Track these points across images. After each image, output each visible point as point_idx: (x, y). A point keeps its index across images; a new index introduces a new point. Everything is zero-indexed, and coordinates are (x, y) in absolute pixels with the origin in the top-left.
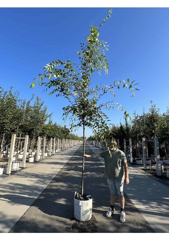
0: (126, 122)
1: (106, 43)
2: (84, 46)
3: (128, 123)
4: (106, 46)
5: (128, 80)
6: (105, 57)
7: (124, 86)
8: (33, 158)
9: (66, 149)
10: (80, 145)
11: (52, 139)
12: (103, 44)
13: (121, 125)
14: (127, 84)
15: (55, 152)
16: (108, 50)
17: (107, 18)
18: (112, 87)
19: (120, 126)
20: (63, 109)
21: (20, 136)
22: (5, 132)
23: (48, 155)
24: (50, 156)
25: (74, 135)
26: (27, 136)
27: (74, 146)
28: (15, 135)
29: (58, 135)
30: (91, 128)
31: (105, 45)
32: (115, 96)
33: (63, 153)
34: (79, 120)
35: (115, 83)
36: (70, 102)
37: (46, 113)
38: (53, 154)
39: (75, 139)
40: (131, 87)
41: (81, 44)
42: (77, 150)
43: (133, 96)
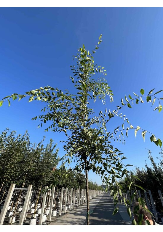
0: (154, 164)
1: (102, 68)
2: (76, 68)
3: (157, 165)
4: (104, 71)
5: (142, 91)
6: (107, 84)
7: (137, 101)
8: (36, 219)
9: (82, 203)
10: (100, 198)
11: (63, 189)
12: (100, 70)
13: (148, 169)
14: (141, 98)
15: (68, 208)
16: (106, 74)
17: (99, 43)
18: (120, 108)
19: (146, 169)
20: (64, 148)
21: (23, 186)
22: (4, 181)
23: (57, 214)
24: (60, 216)
25: (92, 183)
26: (30, 186)
27: (93, 198)
28: (14, 185)
29: (71, 184)
30: (98, 174)
31: (102, 71)
32: (128, 122)
33: (77, 210)
34: (81, 161)
35: (122, 101)
36: (66, 135)
37: (57, 156)
38: (64, 213)
39: (94, 189)
40: (149, 98)
41: (71, 67)
42: (96, 206)
43: (158, 108)
